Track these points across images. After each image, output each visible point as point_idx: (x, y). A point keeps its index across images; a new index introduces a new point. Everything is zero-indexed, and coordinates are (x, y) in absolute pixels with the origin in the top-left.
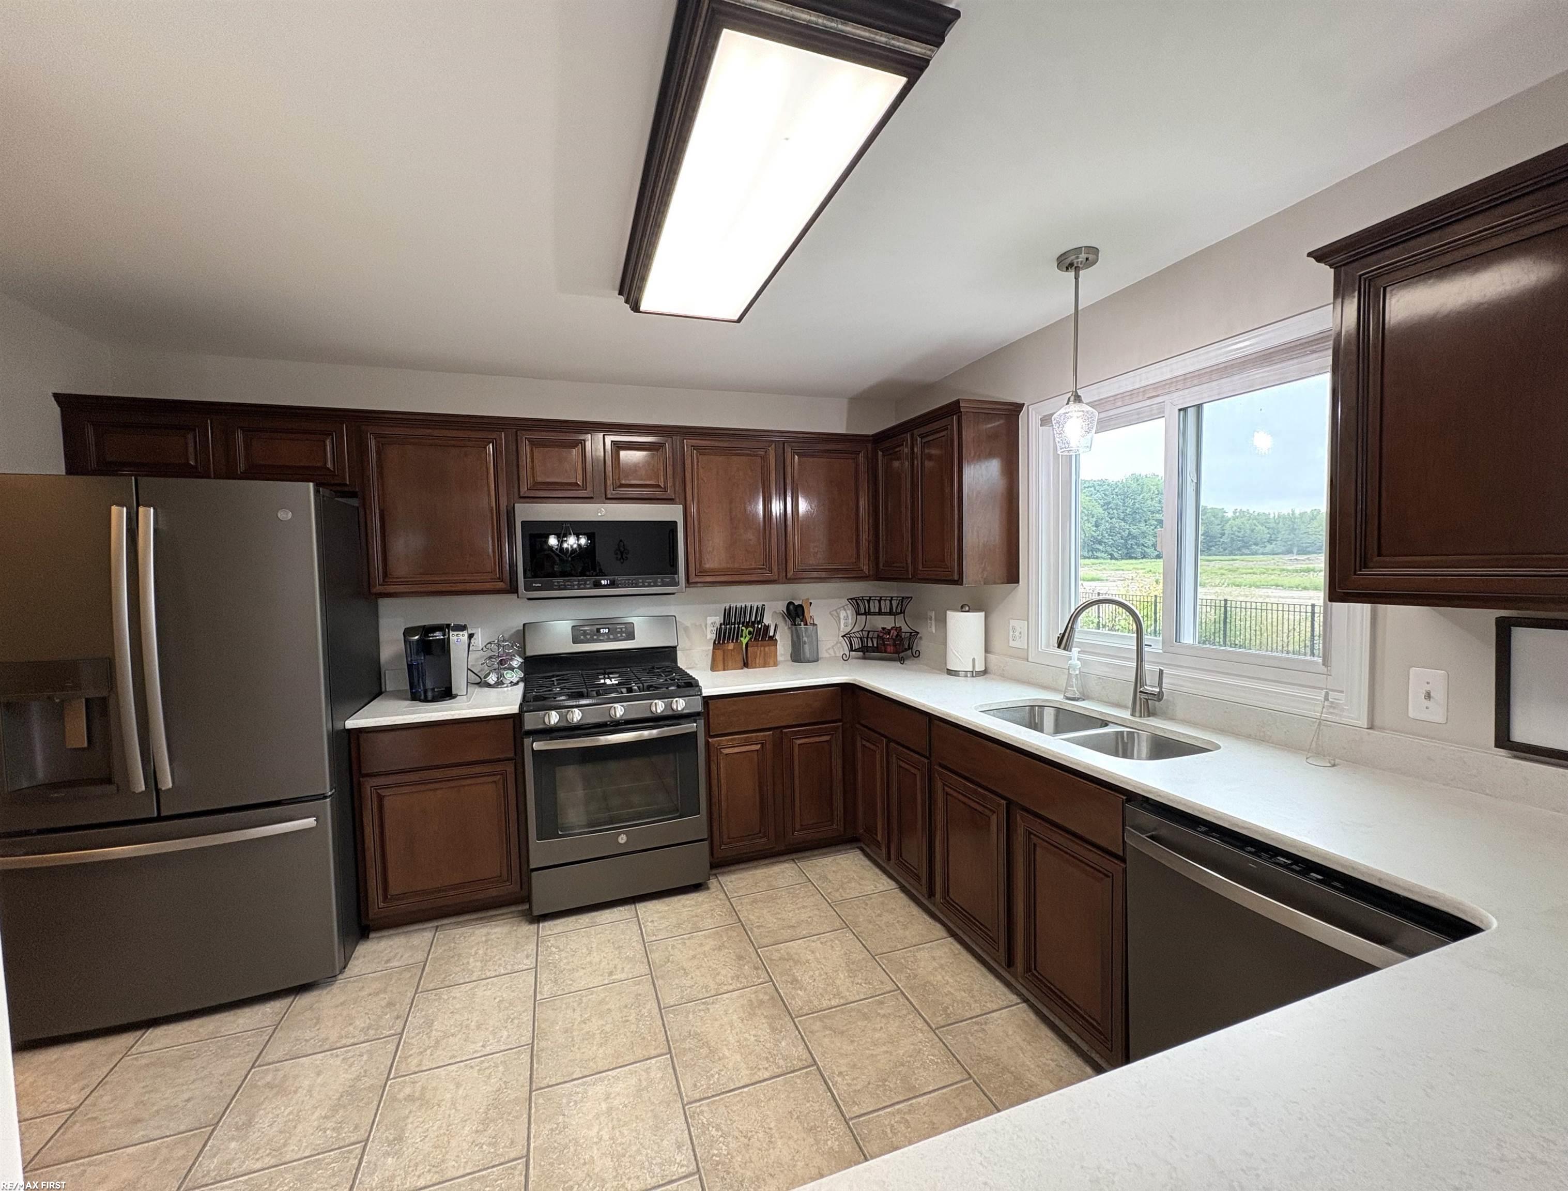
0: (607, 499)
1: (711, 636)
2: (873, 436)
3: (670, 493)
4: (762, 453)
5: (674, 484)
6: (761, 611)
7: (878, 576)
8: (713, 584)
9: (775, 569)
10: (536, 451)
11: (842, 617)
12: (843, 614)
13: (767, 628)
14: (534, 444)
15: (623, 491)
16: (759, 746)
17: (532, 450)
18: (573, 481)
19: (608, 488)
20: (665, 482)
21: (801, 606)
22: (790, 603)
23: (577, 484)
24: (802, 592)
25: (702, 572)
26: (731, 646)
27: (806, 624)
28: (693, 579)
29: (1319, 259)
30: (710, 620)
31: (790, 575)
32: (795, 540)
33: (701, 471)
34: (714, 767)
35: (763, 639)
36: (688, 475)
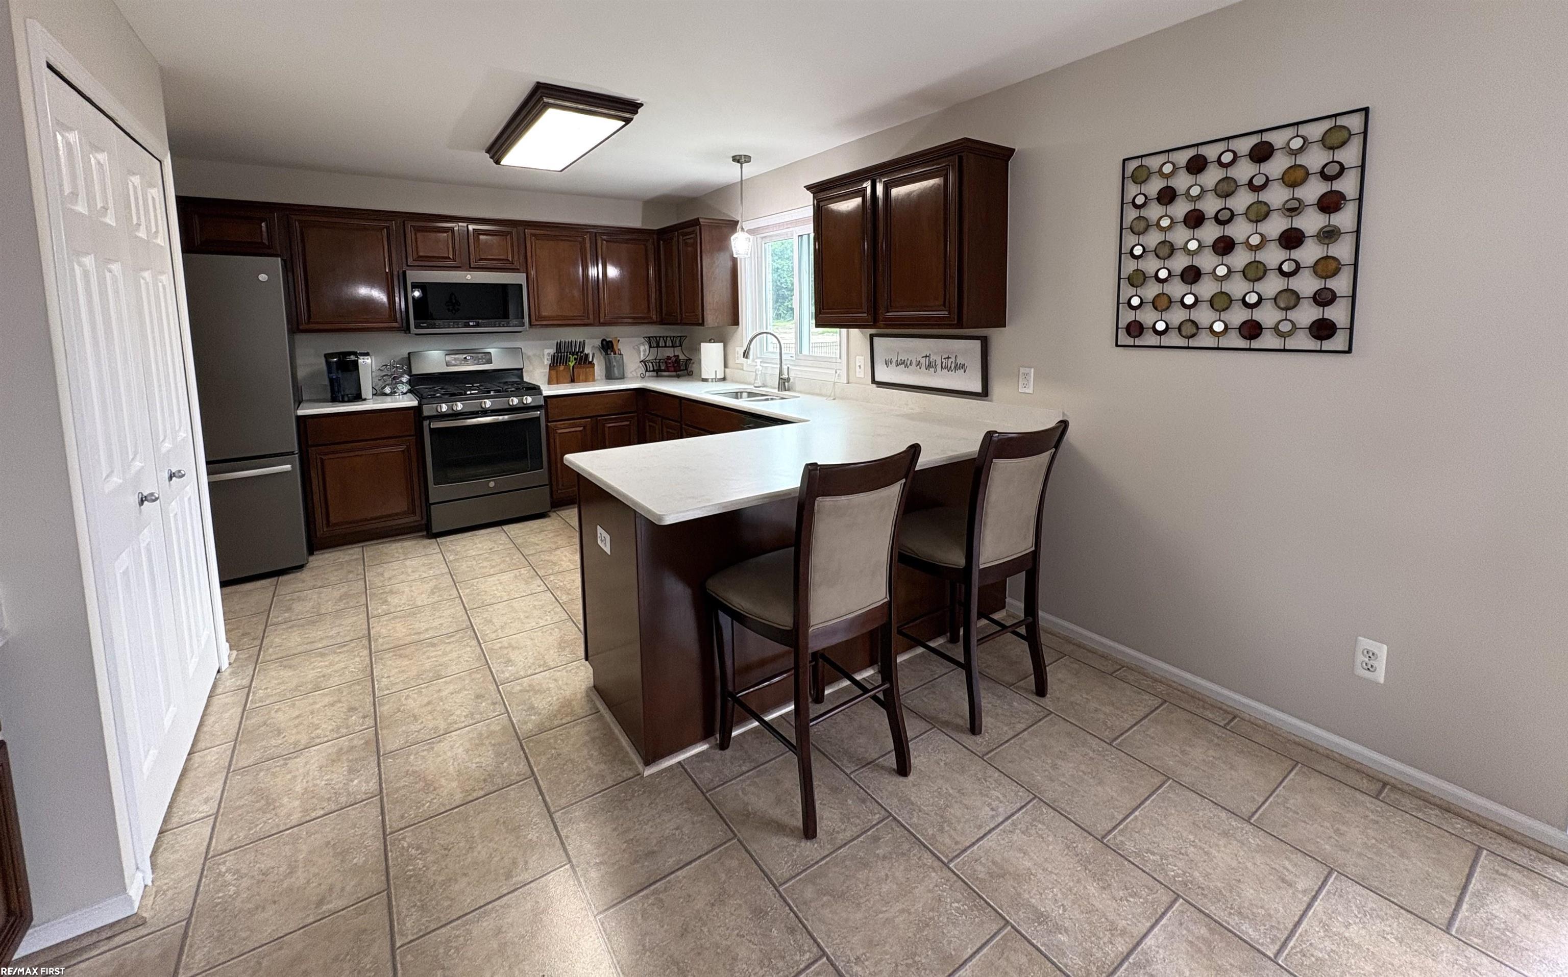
0: (470, 267)
1: (547, 362)
2: (658, 230)
3: (517, 266)
4: (580, 239)
5: (519, 259)
6: (582, 345)
7: (662, 322)
8: (547, 326)
9: (591, 317)
10: (419, 235)
11: (641, 350)
12: (642, 348)
13: (587, 356)
14: (418, 230)
15: (483, 263)
16: (581, 428)
17: (415, 234)
18: (447, 255)
19: (471, 261)
20: (513, 257)
21: (611, 342)
22: (603, 340)
23: (450, 258)
24: (611, 332)
25: (540, 318)
26: (562, 368)
27: (615, 354)
28: (534, 322)
29: (808, 189)
30: (547, 351)
31: (602, 321)
32: (605, 296)
33: (537, 250)
34: (552, 441)
35: (585, 363)
36: (529, 254)
